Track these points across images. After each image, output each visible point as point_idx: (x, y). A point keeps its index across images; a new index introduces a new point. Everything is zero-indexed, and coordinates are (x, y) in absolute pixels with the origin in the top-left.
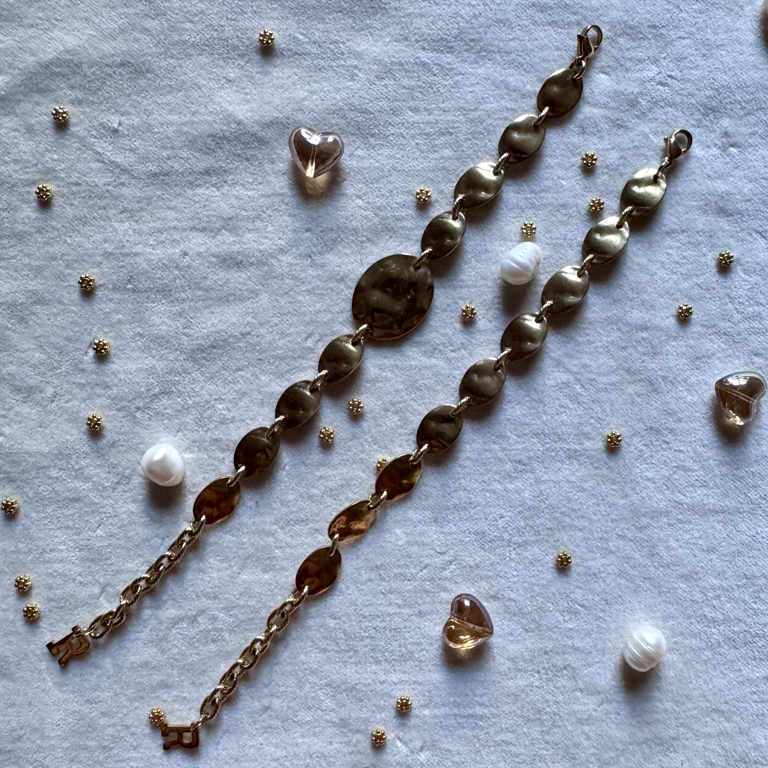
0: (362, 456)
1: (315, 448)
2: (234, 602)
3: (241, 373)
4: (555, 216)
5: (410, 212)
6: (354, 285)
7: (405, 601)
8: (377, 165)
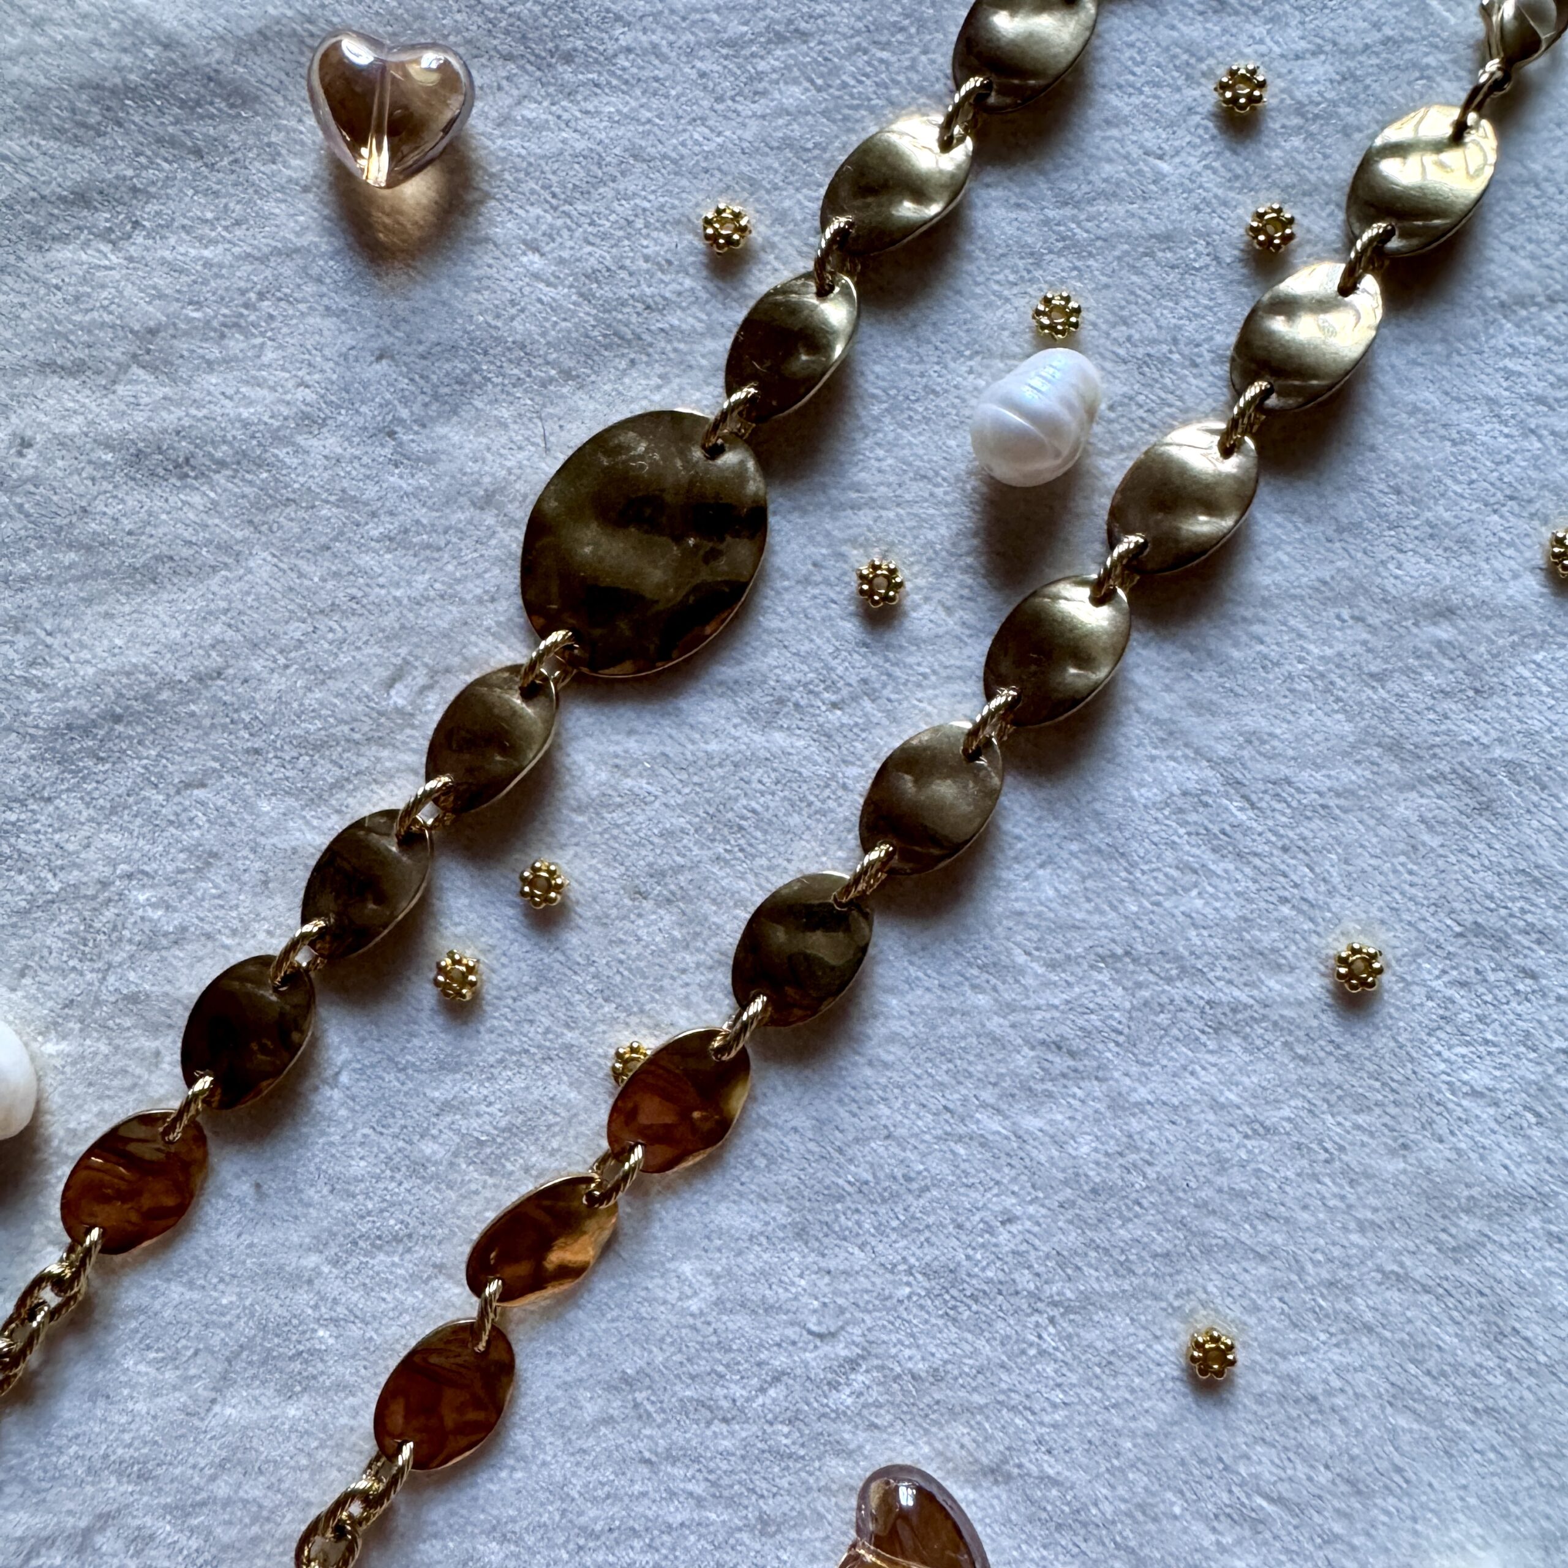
0: (570, 1036)
1: (424, 1015)
2: (198, 1489)
3: (199, 793)
4: (1138, 272)
5: (688, 283)
6: (523, 514)
7: (714, 1484)
8: (581, 145)
